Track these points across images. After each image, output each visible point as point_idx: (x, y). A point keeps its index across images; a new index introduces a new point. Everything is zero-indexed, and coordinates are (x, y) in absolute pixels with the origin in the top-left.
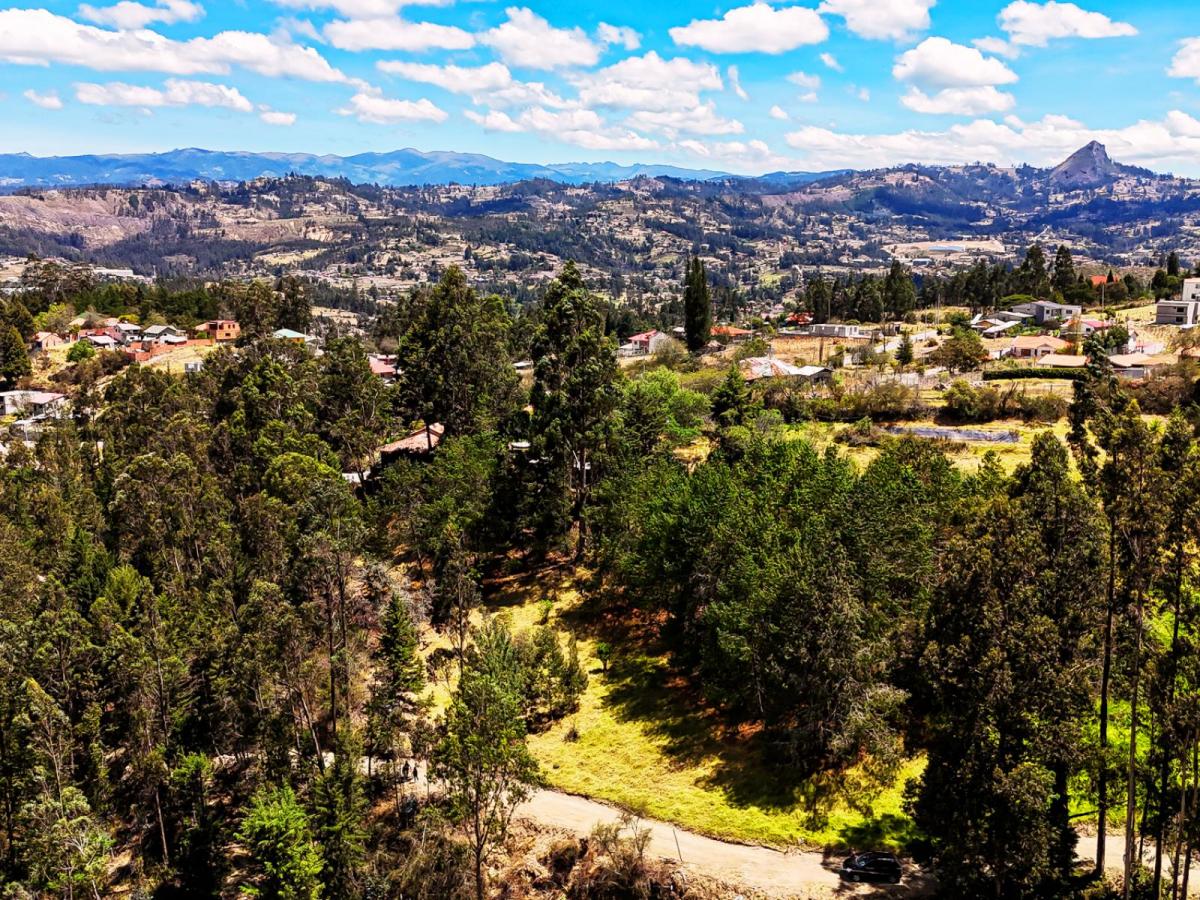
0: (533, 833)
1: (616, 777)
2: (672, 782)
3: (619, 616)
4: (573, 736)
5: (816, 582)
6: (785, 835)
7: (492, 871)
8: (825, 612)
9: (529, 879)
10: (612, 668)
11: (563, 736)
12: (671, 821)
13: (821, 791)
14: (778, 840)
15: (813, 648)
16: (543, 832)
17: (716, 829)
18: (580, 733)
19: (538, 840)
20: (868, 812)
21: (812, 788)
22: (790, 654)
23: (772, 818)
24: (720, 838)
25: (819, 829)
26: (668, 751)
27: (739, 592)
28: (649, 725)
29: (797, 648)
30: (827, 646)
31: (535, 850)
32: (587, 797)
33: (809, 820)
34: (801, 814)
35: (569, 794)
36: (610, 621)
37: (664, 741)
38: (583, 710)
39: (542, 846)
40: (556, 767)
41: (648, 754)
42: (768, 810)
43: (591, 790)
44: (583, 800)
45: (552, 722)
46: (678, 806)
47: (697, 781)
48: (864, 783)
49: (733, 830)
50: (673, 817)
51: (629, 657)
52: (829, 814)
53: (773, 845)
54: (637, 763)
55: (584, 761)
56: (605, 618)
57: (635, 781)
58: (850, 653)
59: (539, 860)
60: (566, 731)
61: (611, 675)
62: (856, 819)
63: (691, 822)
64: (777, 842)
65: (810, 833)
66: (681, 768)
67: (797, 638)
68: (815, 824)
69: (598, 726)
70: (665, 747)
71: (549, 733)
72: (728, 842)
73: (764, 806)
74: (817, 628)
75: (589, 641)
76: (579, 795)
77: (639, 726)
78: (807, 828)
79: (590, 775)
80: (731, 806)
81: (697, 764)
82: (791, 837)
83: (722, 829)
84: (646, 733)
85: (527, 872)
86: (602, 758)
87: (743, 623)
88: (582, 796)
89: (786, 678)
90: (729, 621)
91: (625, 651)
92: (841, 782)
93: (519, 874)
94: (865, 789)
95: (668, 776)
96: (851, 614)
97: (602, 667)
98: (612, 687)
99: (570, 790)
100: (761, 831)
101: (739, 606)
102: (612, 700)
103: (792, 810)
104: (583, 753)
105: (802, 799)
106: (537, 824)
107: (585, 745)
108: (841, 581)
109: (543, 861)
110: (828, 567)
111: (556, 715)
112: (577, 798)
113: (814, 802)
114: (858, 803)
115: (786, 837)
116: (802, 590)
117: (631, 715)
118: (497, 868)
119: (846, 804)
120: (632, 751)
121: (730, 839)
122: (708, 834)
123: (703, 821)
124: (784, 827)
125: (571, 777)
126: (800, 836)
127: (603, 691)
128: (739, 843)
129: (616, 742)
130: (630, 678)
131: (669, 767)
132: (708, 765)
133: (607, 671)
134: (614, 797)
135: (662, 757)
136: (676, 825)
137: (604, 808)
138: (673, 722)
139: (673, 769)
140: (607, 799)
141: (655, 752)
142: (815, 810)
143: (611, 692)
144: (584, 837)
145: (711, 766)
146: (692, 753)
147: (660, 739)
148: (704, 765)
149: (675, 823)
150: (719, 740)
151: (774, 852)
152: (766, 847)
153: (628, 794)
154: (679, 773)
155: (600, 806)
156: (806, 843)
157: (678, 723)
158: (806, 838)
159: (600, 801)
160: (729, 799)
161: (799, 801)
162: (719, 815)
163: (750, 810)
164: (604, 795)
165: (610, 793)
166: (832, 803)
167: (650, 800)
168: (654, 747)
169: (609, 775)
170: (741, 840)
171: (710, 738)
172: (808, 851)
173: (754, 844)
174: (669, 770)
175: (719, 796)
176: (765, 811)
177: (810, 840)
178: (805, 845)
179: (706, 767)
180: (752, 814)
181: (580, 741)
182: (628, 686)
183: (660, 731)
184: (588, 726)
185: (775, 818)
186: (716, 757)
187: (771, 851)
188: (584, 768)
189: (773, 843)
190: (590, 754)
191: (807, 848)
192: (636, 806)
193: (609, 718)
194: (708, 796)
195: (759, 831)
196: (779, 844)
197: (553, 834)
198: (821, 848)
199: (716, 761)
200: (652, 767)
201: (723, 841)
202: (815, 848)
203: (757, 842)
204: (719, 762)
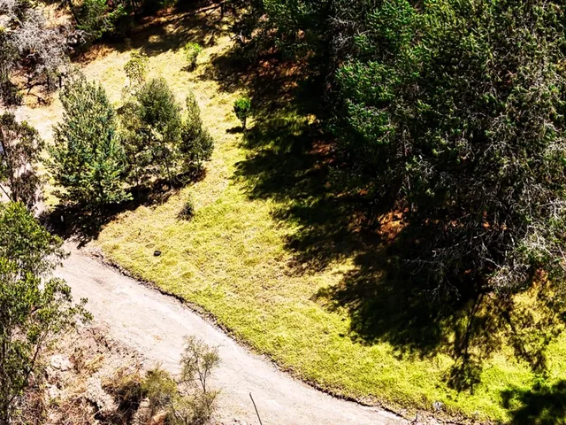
0: (103, 348)
1: (222, 275)
2: (285, 291)
3: (276, 64)
4: (188, 213)
5: (494, 36)
6: (415, 393)
7: (53, 391)
8: (504, 89)
9: (90, 409)
10: (255, 129)
11: (178, 211)
12: (268, 354)
13: (480, 325)
14: (406, 403)
15: (479, 140)
16: (114, 349)
17: (324, 376)
18: (196, 210)
19: (106, 360)
20: (538, 363)
21: (465, 322)
22: (443, 147)
23: (402, 364)
24: (326, 390)
25: (466, 387)
26: (292, 244)
27: (385, 48)
28: (279, 206)
29: (454, 138)
30: (500, 137)
31: (101, 372)
32: (181, 300)
33: (454, 371)
34: (446, 362)
35: (163, 293)
36: (265, 69)
37: (293, 229)
38: (208, 178)
39: (111, 367)
40: (157, 254)
41: (265, 246)
42: (396, 349)
43: (185, 292)
44: (177, 301)
45: (172, 191)
46: (283, 333)
47: (321, 294)
48: (538, 317)
49: (346, 379)
50: (271, 348)
51: (278, 115)
52: (485, 364)
53: (397, 408)
54: (250, 258)
55: (190, 247)
56: (261, 66)
57: (241, 282)
58: (536, 146)
59: (103, 387)
60: (181, 205)
61: (253, 138)
62: (520, 376)
63: (292, 360)
65: (453, 392)
66: (301, 272)
67: (454, 124)
68: (462, 379)
69: (219, 202)
70: (289, 238)
71: (166, 205)
72: (336, 396)
73: (398, 342)
74: (491, 109)
75: (237, 92)
76: (173, 295)
77: (268, 205)
78: (451, 385)
79: (193, 269)
80: (354, 339)
81: (322, 267)
82: (424, 399)
84: (278, 216)
85: (88, 400)
86: (213, 245)
87: (386, 92)
88: (177, 298)
90: (365, 89)
91: (273, 108)
92: (506, 316)
93: (79, 401)
94: (539, 326)
95: (282, 280)
96: (543, 89)
97: (241, 126)
98: (249, 152)
99: (164, 288)
100: (384, 385)
101: (381, 67)
102: (246, 169)
103: (435, 355)
104: (194, 236)
105: (451, 338)
106: (108, 337)
107: (199, 225)
108: (535, 36)
109: (108, 389)
110: (515, 13)
111: (177, 183)
112: (171, 299)
113: (466, 345)
114: (528, 348)
115: (417, 398)
116: (470, 49)
117: (259, 193)
118: (59, 387)
119: (511, 351)
120: (248, 239)
122: (311, 382)
123: (308, 360)
124: (416, 381)
125: (171, 269)
126: (438, 396)
127: (241, 155)
128: (350, 400)
129: (234, 224)
130: (272, 142)
131: (287, 268)
132: (337, 270)
133: (247, 131)
134: (211, 305)
135: (284, 251)
136: (273, 361)
137: (197, 318)
138: (309, 203)
139: (292, 271)
140: (202, 307)
141: (277, 244)
142: (466, 356)
143: (247, 157)
144: (153, 368)
145: (340, 272)
146: (320, 250)
147: (289, 226)
148: (331, 269)
149: (273, 357)
150: (356, 232)
151: (398, 418)
152: (387, 410)
153: (228, 302)
154: (297, 279)
155: (194, 315)
156: (445, 411)
157: (315, 205)
158: (447, 401)
159: (195, 307)
160: (353, 327)
161: (446, 340)
162: (331, 352)
163: (375, 347)
164: (201, 300)
165: (207, 299)
166: (491, 347)
167: (249, 317)
168: (276, 235)
169: (215, 270)
170: (354, 397)
171: (344, 230)
172: (447, 423)
173: (371, 403)
174: (286, 273)
175: (341, 320)
176: (398, 353)
177: (451, 405)
178: (443, 413)
179: (333, 272)
180: (375, 355)
181: (193, 220)
182: (268, 151)
183: (291, 215)
184: (208, 200)
185: (408, 364)
186: (350, 260)
187: (395, 415)
188: (189, 257)
189: (398, 405)
190: (201, 239)
191: (446, 416)
192: (231, 325)
193: (236, 192)
194: (327, 319)
195: (382, 385)
196: (405, 408)
197: (123, 355)
198: (465, 419)
199: (348, 266)
200: (267, 265)
201: (331, 394)
202: (456, 419)
203: (376, 400)
204: (352, 267)
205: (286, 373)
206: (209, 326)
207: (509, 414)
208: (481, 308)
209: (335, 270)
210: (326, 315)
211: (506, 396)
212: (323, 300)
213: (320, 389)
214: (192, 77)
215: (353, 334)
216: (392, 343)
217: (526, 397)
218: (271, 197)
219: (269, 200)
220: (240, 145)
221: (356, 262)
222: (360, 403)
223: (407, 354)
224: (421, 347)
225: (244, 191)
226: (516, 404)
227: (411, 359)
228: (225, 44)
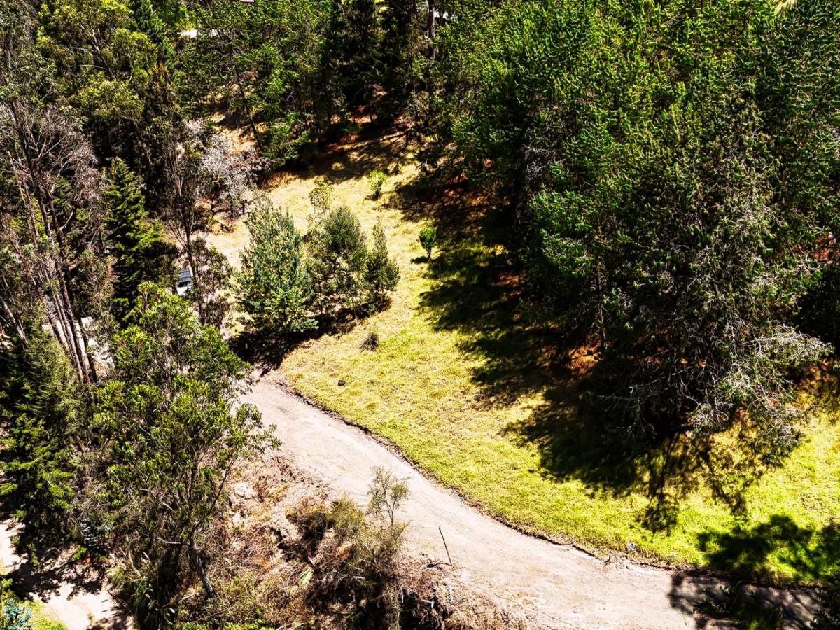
0: (288, 478)
1: (408, 406)
2: (472, 424)
3: (462, 194)
4: (372, 343)
5: (700, 167)
6: (608, 533)
7: (237, 519)
8: (710, 221)
9: (274, 538)
10: (441, 259)
11: (362, 340)
12: (456, 488)
13: (677, 466)
14: (598, 542)
15: (683, 273)
16: (298, 479)
17: (513, 513)
18: (380, 340)
19: (290, 490)
20: (738, 506)
21: (660, 461)
22: (642, 280)
23: (595, 503)
24: (516, 527)
25: (662, 528)
26: (479, 376)
27: (583, 178)
28: (465, 338)
29: (656, 271)
30: (706, 270)
31: (286, 501)
32: (366, 431)
33: (650, 511)
34: (641, 502)
35: (348, 424)
36: (451, 199)
37: (480, 362)
38: (394, 308)
39: (295, 497)
40: (341, 384)
41: (451, 378)
42: (588, 487)
43: (371, 423)
44: (362, 432)
45: (356, 321)
46: (471, 467)
47: (510, 428)
48: (738, 458)
49: (536, 516)
50: (458, 483)
51: (464, 246)
52: (682, 505)
53: (589, 547)
54: (436, 390)
55: (375, 378)
56: (446, 195)
57: (427, 415)
58: (741, 280)
59: (288, 517)
60: (365, 335)
61: (438, 267)
62: (720, 519)
63: (480, 495)
64: (594, 544)
65: (648, 533)
66: (489, 405)
67: (656, 256)
68: (658, 520)
69: (404, 333)
70: (476, 371)
71: (350, 335)
72: (526, 534)
73: (590, 480)
74: (693, 242)
75: (422, 222)
76: (357, 426)
77: (455, 337)
78: (645, 525)
79: (377, 400)
80: (544, 476)
81: (510, 402)
82: (618, 539)
83: (522, 513)
84: (464, 348)
85: (272, 529)
86: (397, 377)
87: (582, 223)
88: (362, 428)
89: (634, 313)
90: (562, 220)
91: (459, 237)
92: (705, 455)
93: (262, 530)
94: (738, 467)
95: (469, 414)
96: (752, 221)
97: (426, 256)
98: (434, 283)
99: (349, 419)
100: (576, 523)
101: (578, 197)
102: (432, 299)
103: (629, 494)
104: (378, 366)
105: (646, 477)
106: (293, 466)
107: (384, 356)
108: (743, 167)
109: (293, 519)
110: (723, 143)
111: (362, 313)
112: (356, 430)
113: (662, 485)
114: (726, 489)
115: (610, 538)
116: (675, 179)
117: (445, 324)
118: (243, 515)
119: (708, 492)
120: (433, 371)
121: (529, 530)
122: (500, 517)
123: (497, 495)
124: (609, 520)
125: (356, 399)
126: (633, 536)
127: (426, 285)
128: (541, 537)
129: (420, 356)
130: (458, 273)
131: (474, 402)
132: (526, 405)
133: (433, 261)
134: (397, 437)
135: (470, 384)
136: (460, 495)
137: (382, 449)
138: (497, 335)
139: (479, 404)
140: (388, 438)
141: (464, 377)
142: (662, 496)
143: (432, 288)
144: (339, 498)
145: (529, 407)
146: (508, 383)
147: (476, 359)
148: (520, 404)
149: (460, 491)
150: (546, 367)
151: (591, 558)
152: (579, 549)
153: (413, 436)
154: (484, 413)
155: (378, 446)
156: (639, 552)
157: (502, 337)
158: (641, 542)
159: (380, 439)
160: (543, 464)
161: (641, 479)
162: (521, 488)
163: (566, 485)
164: (386, 432)
165: (393, 431)
166: (688, 487)
167: (436, 451)
168: (463, 368)
169: (400, 402)
170: (544, 534)
171: (533, 364)
172: (642, 564)
173: (563, 542)
174: (473, 407)
175: (530, 456)
176: (590, 491)
177: (646, 546)
178: (637, 554)
179: (521, 406)
180: (566, 493)
181: (378, 350)
182: (454, 282)
183: (478, 348)
184: (393, 331)
185: (601, 503)
186: (539, 394)
187: (586, 555)
188: (374, 388)
189: (590, 544)
190: (385, 369)
191: (640, 558)
192: (418, 457)
193: (421, 323)
194: (516, 455)
195: (573, 523)
196: (598, 547)
197: (307, 485)
198: (660, 560)
199: (537, 400)
200: (453, 398)
201: (520, 531)
202: (650, 560)
203: (567, 538)
204: (542, 403)
205: (474, 508)
206: (394, 458)
207: (707, 557)
208: (678, 448)
209: (524, 405)
210: (515, 450)
211: (703, 539)
212: (512, 435)
213: (509, 526)
214: (376, 206)
215: (543, 470)
216: (584, 481)
217: (723, 539)
218: (457, 328)
219: (455, 332)
220: (425, 276)
221: (547, 397)
222: (551, 541)
223: (600, 493)
224: (614, 486)
225: (429, 322)
226: (714, 547)
227: (604, 498)
228: (410, 172)
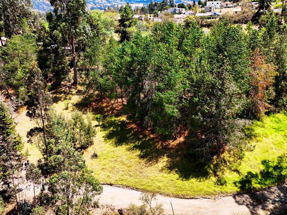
1: (122, 173)
2: (149, 172)
3: (98, 103)
4: (95, 156)
6: (211, 190)
10: (103, 124)
11: (90, 156)
12: (158, 192)
17: (180, 193)
18: (98, 155)
21: (212, 166)
24: (183, 197)
25: (223, 184)
26: (141, 157)
28: (128, 146)
32: (111, 185)
33: (217, 181)
36: (95, 105)
37: (138, 152)
38: (95, 144)
40: (92, 172)
41: (132, 160)
42: (197, 179)
43: (112, 181)
44: (109, 186)
45: (83, 150)
46: (159, 184)
47: (162, 169)
49: (188, 192)
50: (158, 190)
51: (108, 119)
52: (224, 176)
53: (208, 197)
54: (128, 165)
55: (104, 167)
56: (92, 104)
57: (131, 173)
60: (91, 153)
61: (104, 127)
62: (236, 177)
63: (167, 192)
65: (220, 187)
66: (151, 165)
68: (221, 182)
69: (105, 150)
72: (188, 199)
73: (197, 177)
75: (89, 114)
76: (107, 184)
78: (218, 185)
79: (109, 174)
80: (182, 180)
81: (157, 162)
82: (215, 191)
83: (184, 193)
84: (129, 150)
86: (111, 164)
88: (109, 184)
91: (105, 117)
97: (98, 124)
98: (106, 132)
100: (201, 190)
102: (109, 137)
103: (210, 177)
104: (102, 163)
105: (211, 172)
107: (102, 159)
111: (84, 147)
113: (216, 172)
115: (212, 192)
117: (118, 144)
119: (229, 171)
120: (124, 159)
121: (188, 197)
122: (177, 196)
123: (172, 190)
124: (209, 187)
125: (100, 176)
126: (218, 189)
127: (103, 134)
128: (192, 198)
129: (116, 156)
130: (112, 127)
131: (145, 165)
132: (163, 161)
133: (101, 125)
134: (125, 183)
135: (140, 160)
136: (160, 194)
137: (121, 189)
138: (138, 143)
139: (147, 165)
140: (122, 185)
141: (136, 158)
142: (218, 176)
143: (106, 134)
144: (119, 208)
145: (164, 161)
146: (152, 156)
147: (136, 152)
148: (160, 162)
149: (160, 193)
150: (161, 149)
151: (209, 199)
152: (205, 198)
153: (131, 181)
154: (150, 167)
155: (119, 188)
157: (140, 144)
158: (221, 190)
159: (119, 186)
161: (210, 173)
162: (178, 186)
163: (190, 181)
164: (120, 183)
165: (122, 182)
166: (223, 171)
167: (143, 183)
168: (134, 156)
169: (118, 172)
170: (193, 197)
171: (157, 149)
172: (224, 196)
173: (199, 197)
174: (146, 166)
175: (174, 176)
176: (199, 180)
178: (221, 194)
179: (161, 162)
180: (192, 182)
181: (98, 158)
182: (112, 131)
183: (135, 148)
184: (100, 150)
185: (203, 183)
186: (165, 157)
187: (208, 199)
188: (105, 170)
189: (207, 195)
190: (105, 163)
191: (222, 195)
192: (138, 187)
193: (109, 146)
194: (169, 177)
195: (200, 191)
196: (210, 196)
198: (228, 194)
199: (166, 159)
200: (136, 166)
201: (186, 198)
202: (225, 194)
203: (200, 196)
204: (167, 159)
205: (167, 196)
206: (127, 190)
207: (239, 188)
208: (214, 161)
209: (162, 161)
210: (168, 175)
211: (235, 183)
212: (164, 171)
213: (181, 198)
214: (69, 112)
215: (181, 178)
216: (195, 178)
217: (240, 182)
218: (123, 144)
219: (123, 146)
220: (101, 131)
221: (168, 157)
222: (196, 199)
223: (202, 180)
224: (204, 176)
225: (111, 145)
226: (239, 185)
227: (204, 181)
228: (76, 99)
